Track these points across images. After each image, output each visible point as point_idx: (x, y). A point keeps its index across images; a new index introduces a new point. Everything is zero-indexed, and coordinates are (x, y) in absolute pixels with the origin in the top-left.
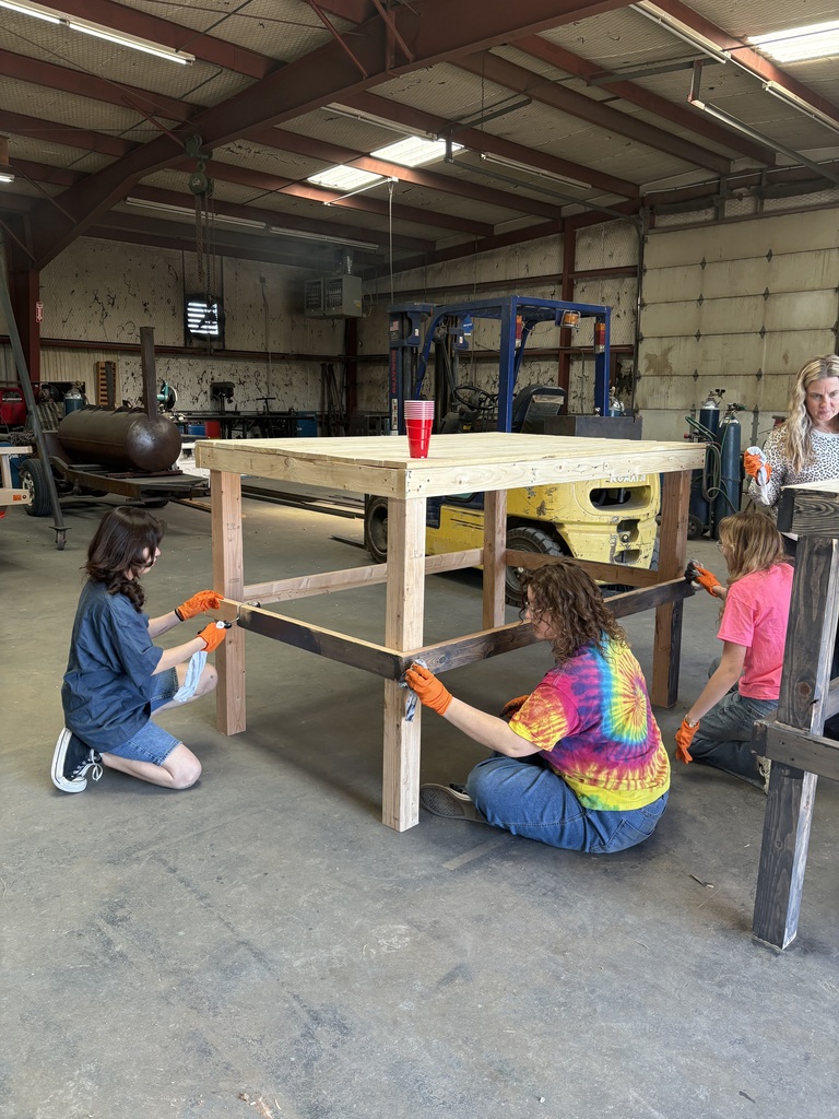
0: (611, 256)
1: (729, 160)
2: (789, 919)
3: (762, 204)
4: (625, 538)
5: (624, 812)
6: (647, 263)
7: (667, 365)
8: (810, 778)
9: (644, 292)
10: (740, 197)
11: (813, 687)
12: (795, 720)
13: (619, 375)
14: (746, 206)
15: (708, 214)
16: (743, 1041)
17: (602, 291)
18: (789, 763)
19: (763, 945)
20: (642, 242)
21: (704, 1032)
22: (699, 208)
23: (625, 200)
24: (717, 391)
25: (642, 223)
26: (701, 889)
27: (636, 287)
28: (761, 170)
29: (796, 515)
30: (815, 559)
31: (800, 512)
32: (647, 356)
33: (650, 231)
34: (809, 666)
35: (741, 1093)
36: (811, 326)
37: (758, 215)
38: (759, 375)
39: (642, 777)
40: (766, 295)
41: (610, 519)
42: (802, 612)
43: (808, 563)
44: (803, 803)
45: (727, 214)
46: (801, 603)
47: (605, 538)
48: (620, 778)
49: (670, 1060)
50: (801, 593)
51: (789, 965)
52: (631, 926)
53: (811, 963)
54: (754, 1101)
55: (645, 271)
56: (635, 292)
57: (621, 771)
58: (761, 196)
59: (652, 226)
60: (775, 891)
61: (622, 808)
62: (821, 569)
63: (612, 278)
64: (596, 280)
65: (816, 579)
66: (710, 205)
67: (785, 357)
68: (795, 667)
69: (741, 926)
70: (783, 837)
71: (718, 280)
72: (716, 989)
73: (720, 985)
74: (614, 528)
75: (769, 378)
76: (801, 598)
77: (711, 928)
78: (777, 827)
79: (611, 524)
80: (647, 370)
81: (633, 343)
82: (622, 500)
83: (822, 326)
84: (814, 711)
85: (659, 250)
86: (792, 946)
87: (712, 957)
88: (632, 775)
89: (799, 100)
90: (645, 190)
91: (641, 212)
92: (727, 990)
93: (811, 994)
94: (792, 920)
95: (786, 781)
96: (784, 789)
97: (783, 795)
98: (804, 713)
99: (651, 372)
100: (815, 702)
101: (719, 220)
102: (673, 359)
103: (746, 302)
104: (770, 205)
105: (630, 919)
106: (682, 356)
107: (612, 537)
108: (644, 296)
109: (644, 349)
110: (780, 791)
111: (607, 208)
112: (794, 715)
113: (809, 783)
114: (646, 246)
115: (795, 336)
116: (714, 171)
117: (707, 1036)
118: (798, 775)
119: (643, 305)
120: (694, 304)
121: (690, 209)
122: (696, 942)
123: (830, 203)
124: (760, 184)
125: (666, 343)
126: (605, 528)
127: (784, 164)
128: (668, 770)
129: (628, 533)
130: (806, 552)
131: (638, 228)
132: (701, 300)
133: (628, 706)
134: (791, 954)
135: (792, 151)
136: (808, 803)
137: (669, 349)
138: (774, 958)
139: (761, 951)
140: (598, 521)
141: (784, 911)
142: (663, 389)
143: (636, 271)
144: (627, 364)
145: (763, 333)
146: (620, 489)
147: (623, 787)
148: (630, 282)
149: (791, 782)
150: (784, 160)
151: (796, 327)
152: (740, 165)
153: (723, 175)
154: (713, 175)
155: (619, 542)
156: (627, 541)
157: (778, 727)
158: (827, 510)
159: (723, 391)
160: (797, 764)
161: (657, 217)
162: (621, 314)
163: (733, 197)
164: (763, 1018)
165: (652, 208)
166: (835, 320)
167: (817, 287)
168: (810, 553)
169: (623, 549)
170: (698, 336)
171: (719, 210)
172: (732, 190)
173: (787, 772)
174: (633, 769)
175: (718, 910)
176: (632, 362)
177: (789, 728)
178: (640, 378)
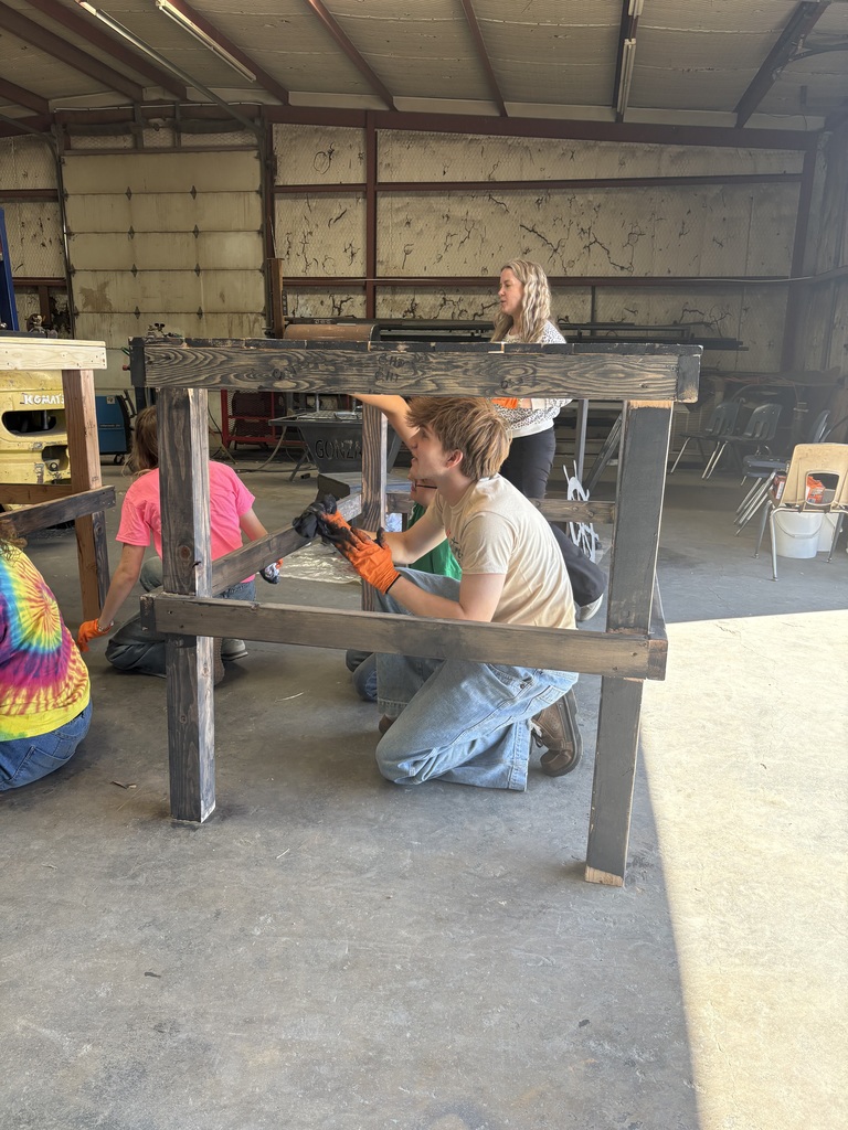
0: (26, 175)
1: (141, 87)
2: (203, 791)
3: (179, 138)
4: (54, 466)
5: (33, 739)
6: (68, 186)
7: (106, 302)
8: (204, 642)
9: (69, 221)
10: (157, 128)
11: (193, 548)
12: (181, 587)
13: (54, 311)
14: (162, 138)
15: (126, 142)
16: (154, 922)
17: (20, 215)
18: (179, 631)
19: (182, 825)
20: (58, 165)
21: (111, 929)
22: (116, 134)
23: (35, 114)
24: (157, 325)
25: (56, 142)
26: (121, 791)
27: (59, 213)
28: (174, 103)
29: (148, 367)
30: (175, 413)
31: (150, 363)
32: (83, 291)
33: (67, 152)
34: (185, 528)
35: (146, 974)
36: (241, 266)
37: (176, 148)
38: (200, 314)
39: (57, 694)
40: (196, 232)
41: (31, 446)
42: (171, 472)
43: (169, 419)
44: (200, 670)
45: (147, 144)
46: (169, 462)
47: (30, 467)
48: (29, 698)
49: (69, 971)
50: (167, 452)
51: (207, 835)
52: (38, 851)
53: (229, 827)
54: (159, 976)
55: (67, 195)
56: (59, 219)
57: (31, 689)
58: (176, 130)
59: (68, 147)
60: (187, 767)
61: (29, 734)
62: (182, 423)
63: (31, 201)
64: (12, 202)
65: (178, 435)
66: (127, 132)
67: (222, 296)
68: (173, 532)
69: (161, 814)
70: (186, 710)
71: (147, 212)
72: (129, 882)
73: (134, 877)
74: (38, 456)
75: (210, 316)
76: (168, 458)
77: (130, 827)
78: (179, 701)
79: (33, 451)
80: (85, 305)
81: (64, 276)
82: (46, 427)
83: (251, 266)
84: (197, 575)
85: (78, 175)
86: (211, 817)
87: (128, 853)
88: (45, 694)
89: (195, 27)
90: (56, 105)
91: (53, 130)
92: (141, 880)
93: (226, 855)
94: (208, 791)
95: (181, 652)
96: (181, 661)
97: (181, 667)
98: (188, 578)
99: (89, 308)
100: (197, 564)
101: (138, 148)
102: (111, 294)
103: (178, 238)
104: (187, 140)
105: (36, 845)
106: (120, 292)
107: (37, 466)
108: (69, 224)
109: (78, 282)
110: (177, 664)
111: (16, 119)
112: (179, 582)
113: (204, 650)
114: (64, 168)
115: (229, 275)
116: (126, 95)
117: (115, 932)
118: (191, 642)
119: (69, 234)
120: (126, 236)
121: (105, 134)
122: (111, 844)
123: (242, 146)
124: (174, 117)
125: (101, 277)
126: (28, 456)
127: (198, 100)
128: (87, 682)
129: (57, 461)
130: (166, 408)
131: (52, 147)
132: (132, 232)
133: (35, 611)
134: (209, 824)
135: (203, 87)
136: (206, 670)
137: (106, 284)
138: (192, 834)
139: (181, 831)
140: (17, 448)
141: (197, 786)
142: (105, 327)
143: (57, 196)
144: (62, 300)
145: (198, 270)
146: (42, 412)
147: (31, 708)
148: (51, 207)
149: (185, 652)
150: (195, 95)
151: (227, 266)
152: (153, 94)
153: (138, 101)
154: (126, 101)
155: (46, 471)
156: (56, 469)
157: (165, 596)
158: (176, 357)
159: (163, 326)
160: (187, 630)
161: (72, 138)
162: (47, 243)
163: (149, 126)
164: (176, 892)
165: (65, 126)
166: (261, 262)
167: (241, 227)
168: (170, 408)
169: (52, 478)
170: (134, 271)
171: (137, 139)
172: (148, 119)
173: (181, 643)
174: (46, 685)
175: (139, 806)
176: (66, 297)
177: (177, 595)
178: (77, 314)
